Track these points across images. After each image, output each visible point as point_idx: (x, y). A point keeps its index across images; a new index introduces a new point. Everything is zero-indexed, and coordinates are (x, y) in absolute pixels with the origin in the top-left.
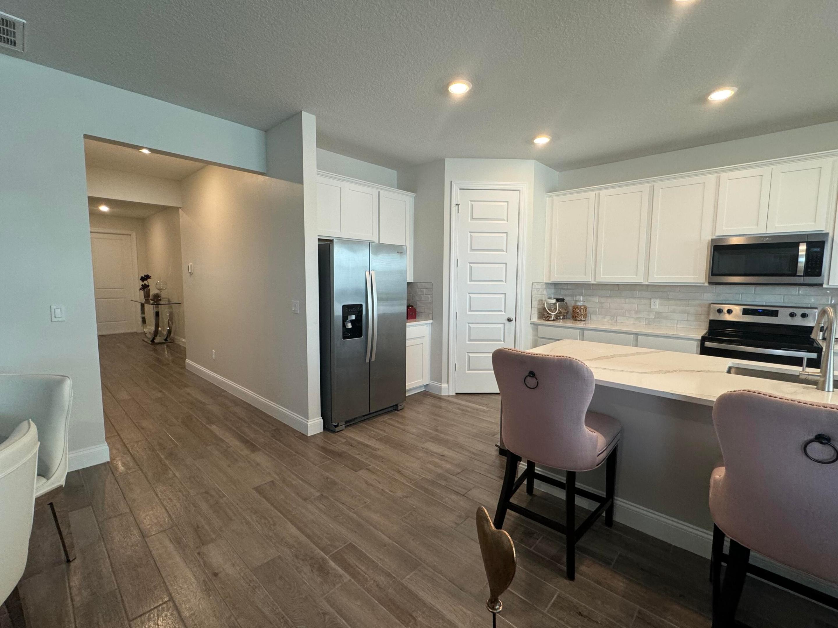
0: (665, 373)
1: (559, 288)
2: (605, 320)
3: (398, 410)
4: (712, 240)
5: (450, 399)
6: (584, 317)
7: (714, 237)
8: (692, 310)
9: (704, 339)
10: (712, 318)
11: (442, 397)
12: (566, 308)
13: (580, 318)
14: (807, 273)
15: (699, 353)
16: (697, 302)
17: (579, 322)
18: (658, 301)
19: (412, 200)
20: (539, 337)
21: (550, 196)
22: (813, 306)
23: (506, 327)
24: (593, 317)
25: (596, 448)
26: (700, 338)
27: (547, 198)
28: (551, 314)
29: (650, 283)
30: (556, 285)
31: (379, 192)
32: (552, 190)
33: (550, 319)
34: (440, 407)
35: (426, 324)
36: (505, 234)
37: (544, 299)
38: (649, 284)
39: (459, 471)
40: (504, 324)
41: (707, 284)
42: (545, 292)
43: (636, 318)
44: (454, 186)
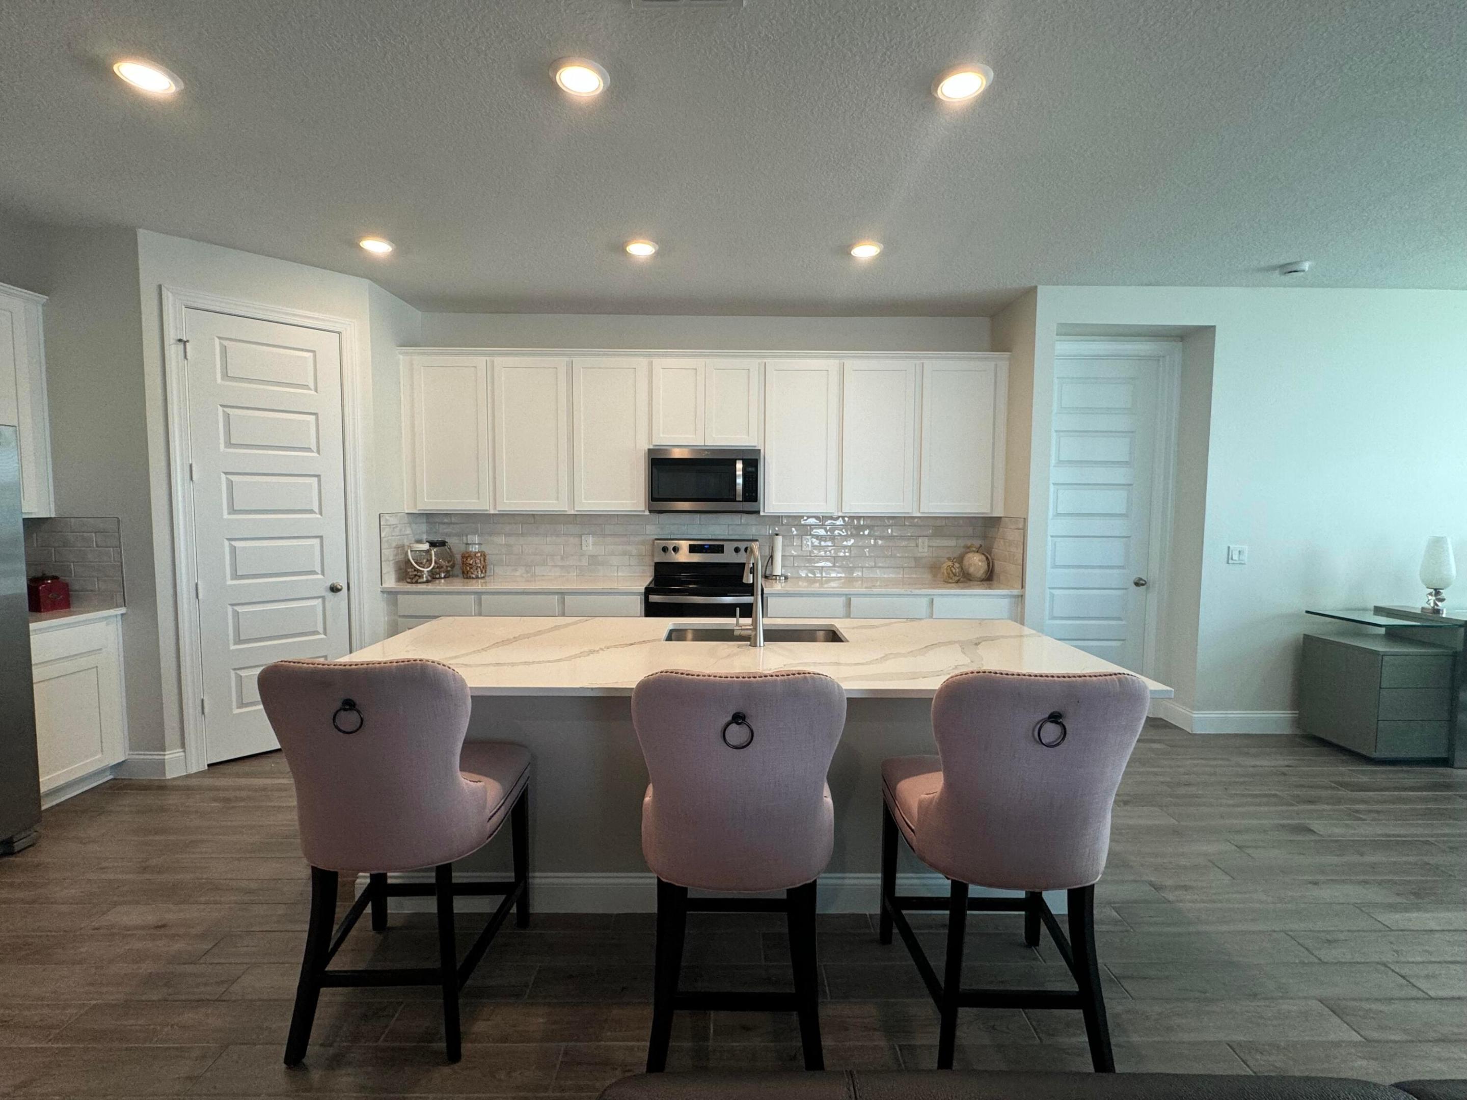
0: (589, 655)
1: (435, 523)
2: (518, 574)
3: (12, 853)
4: (649, 450)
5: (194, 782)
6: (482, 572)
7: (651, 447)
8: (633, 549)
9: (648, 591)
10: (657, 560)
11: (169, 783)
12: (450, 557)
13: (476, 573)
14: (745, 498)
15: (643, 614)
16: (640, 538)
17: (474, 581)
18: (590, 539)
19: (38, 311)
20: (400, 616)
21: (407, 353)
22: (755, 538)
23: (328, 605)
24: (499, 570)
25: (484, 807)
26: (643, 591)
27: (401, 357)
28: (423, 571)
29: (577, 511)
30: (430, 517)
32: (408, 342)
33: (419, 581)
34: (162, 809)
35: (106, 618)
36: (313, 417)
37: (406, 543)
38: (576, 513)
39: (206, 946)
40: (323, 598)
41: (647, 513)
42: (408, 531)
43: (562, 567)
44: (169, 298)
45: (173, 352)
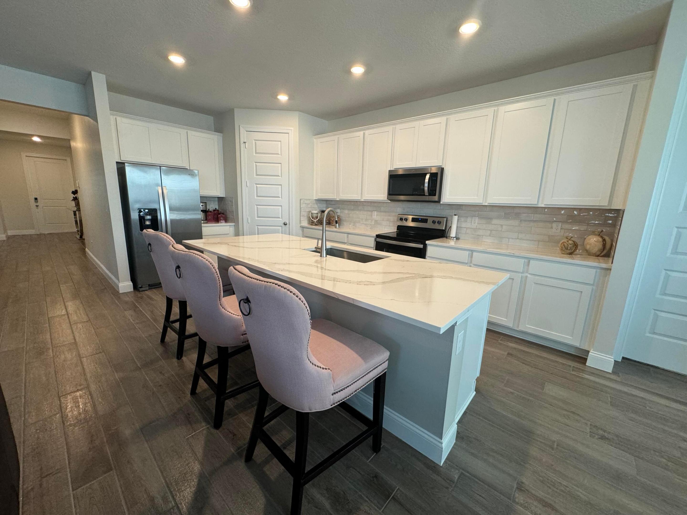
1: (323, 203)
4: (390, 171)
7: (391, 169)
8: (390, 218)
9: (377, 236)
10: (398, 224)
13: (334, 224)
14: (430, 195)
17: (334, 227)
18: (376, 212)
19: (221, 138)
21: (316, 137)
22: (446, 217)
23: (283, 229)
24: (345, 223)
26: (375, 236)
27: (315, 140)
28: (314, 221)
29: (364, 200)
31: (187, 132)
33: (313, 224)
35: (229, 226)
36: (280, 164)
40: (282, 226)
41: (389, 201)
42: (312, 206)
43: (366, 224)
44: (241, 129)
45: (242, 145)
